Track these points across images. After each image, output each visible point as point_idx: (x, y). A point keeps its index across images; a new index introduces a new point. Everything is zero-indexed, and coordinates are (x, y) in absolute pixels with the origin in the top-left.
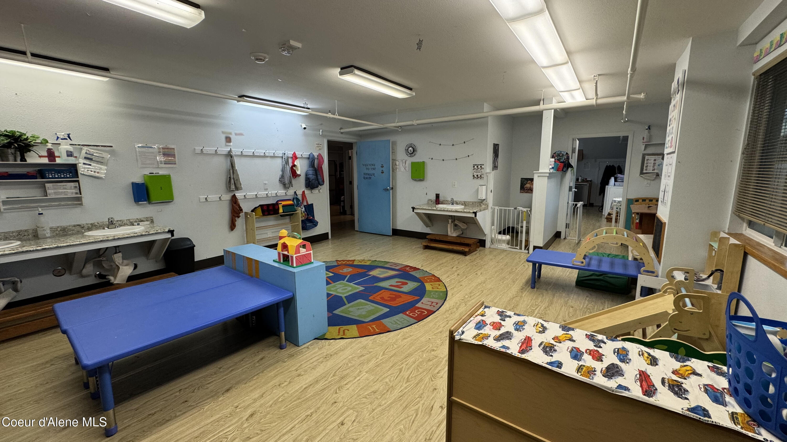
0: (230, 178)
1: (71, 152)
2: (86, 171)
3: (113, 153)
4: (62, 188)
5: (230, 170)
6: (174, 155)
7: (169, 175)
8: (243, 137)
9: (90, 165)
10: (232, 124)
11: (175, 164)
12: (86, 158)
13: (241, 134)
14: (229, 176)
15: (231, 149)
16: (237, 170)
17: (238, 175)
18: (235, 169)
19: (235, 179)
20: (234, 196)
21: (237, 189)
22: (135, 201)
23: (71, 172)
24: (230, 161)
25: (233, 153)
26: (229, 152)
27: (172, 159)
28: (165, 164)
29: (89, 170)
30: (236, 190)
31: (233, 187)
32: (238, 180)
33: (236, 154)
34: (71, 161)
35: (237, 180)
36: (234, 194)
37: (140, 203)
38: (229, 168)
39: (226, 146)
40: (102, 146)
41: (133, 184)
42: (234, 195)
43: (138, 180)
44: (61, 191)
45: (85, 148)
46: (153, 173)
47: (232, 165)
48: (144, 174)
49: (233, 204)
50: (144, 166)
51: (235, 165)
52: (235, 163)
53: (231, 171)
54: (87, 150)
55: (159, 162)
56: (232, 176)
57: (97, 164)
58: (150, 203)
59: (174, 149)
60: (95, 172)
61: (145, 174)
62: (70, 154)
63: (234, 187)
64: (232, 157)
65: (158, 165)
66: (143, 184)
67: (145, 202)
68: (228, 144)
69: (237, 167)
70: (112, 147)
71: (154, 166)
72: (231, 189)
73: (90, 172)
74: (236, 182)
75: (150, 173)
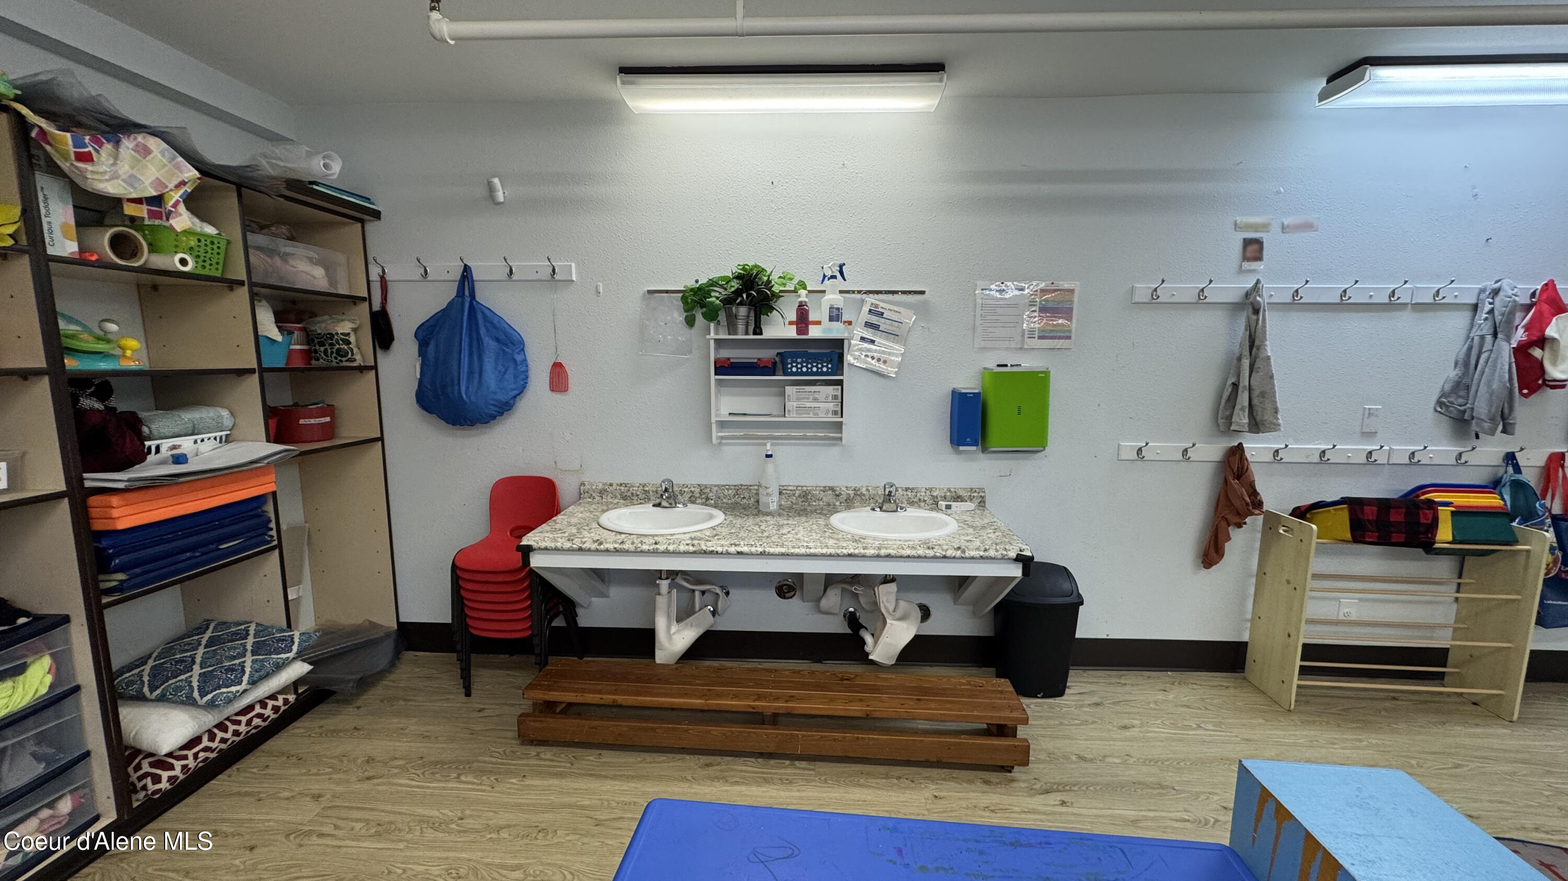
0: (1235, 386)
1: (838, 309)
2: (863, 357)
3: (923, 311)
4: (811, 399)
5: (1239, 359)
6: (1071, 310)
7: (1047, 373)
8: (1313, 234)
9: (873, 342)
10: (1279, 192)
11: (1069, 338)
12: (869, 325)
13: (1307, 227)
14: (1233, 380)
15: (1258, 282)
16: (1268, 358)
17: (1272, 377)
18: (1262, 355)
19: (1256, 393)
20: (1238, 451)
21: (1256, 426)
22: (952, 442)
23: (831, 361)
24: (1249, 326)
25: (1263, 299)
26: (1247, 295)
27: (1062, 325)
28: (1040, 338)
29: (869, 354)
30: (1250, 431)
31: (1242, 419)
32: (1268, 394)
33: (1273, 300)
34: (835, 331)
35: (1263, 394)
36: (1240, 444)
37: (962, 448)
38: (1237, 350)
39: (1241, 271)
40: (904, 292)
41: (954, 392)
42: (1240, 447)
43: (968, 383)
44: (808, 405)
45: (870, 299)
46: (1006, 366)
47: (1253, 342)
48: (985, 368)
49: (1230, 478)
50: (989, 344)
51: (1265, 339)
52: (1264, 333)
53: (1246, 363)
54: (872, 304)
55: (1026, 332)
56: (1245, 382)
57: (887, 339)
58: (985, 450)
59: (1072, 291)
60: (879, 360)
61: (987, 366)
62: (835, 315)
63: (1246, 421)
64: (1256, 312)
65: (1023, 342)
66: (977, 395)
67: (974, 448)
68: (1247, 265)
69: (1270, 348)
70: (923, 293)
71: (1013, 345)
72: (1232, 428)
73: (869, 359)
74: (1255, 401)
75: (999, 366)
